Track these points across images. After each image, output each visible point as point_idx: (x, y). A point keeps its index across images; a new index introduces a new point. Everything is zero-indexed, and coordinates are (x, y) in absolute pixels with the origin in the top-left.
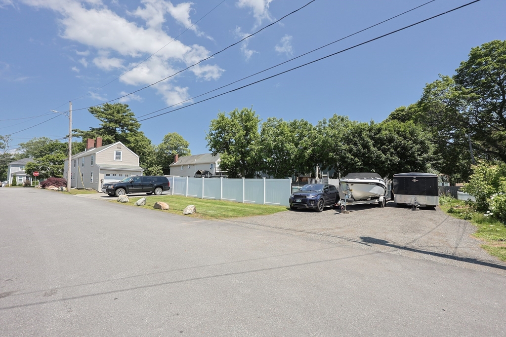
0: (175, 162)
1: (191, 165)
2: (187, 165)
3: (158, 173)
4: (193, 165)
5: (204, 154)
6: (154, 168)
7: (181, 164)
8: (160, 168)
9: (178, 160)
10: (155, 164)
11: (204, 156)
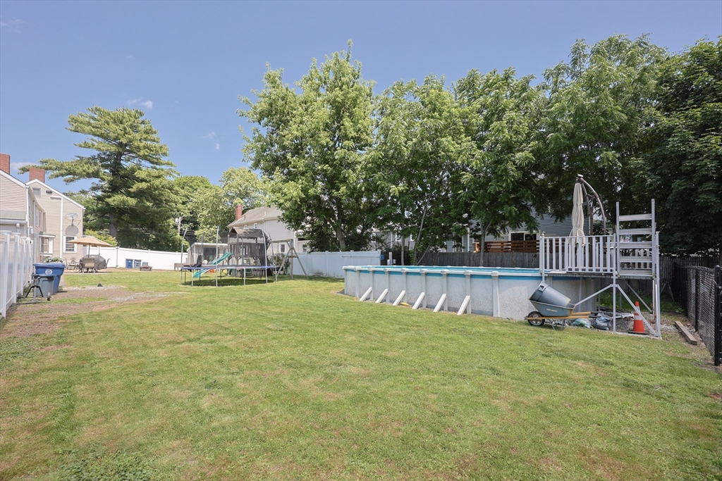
0: (237, 220)
2: (253, 224)
7: (244, 222)
9: (244, 215)
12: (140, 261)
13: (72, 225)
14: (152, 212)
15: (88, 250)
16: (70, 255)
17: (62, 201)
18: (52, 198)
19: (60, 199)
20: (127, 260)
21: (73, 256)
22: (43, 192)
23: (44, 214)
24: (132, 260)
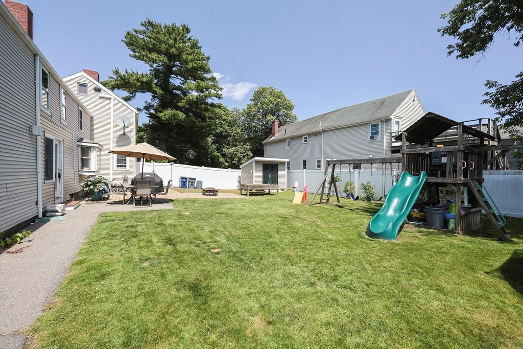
0: (274, 135)
1: (310, 135)
2: (300, 137)
3: (244, 157)
4: (316, 134)
5: (339, 110)
6: (239, 147)
7: (285, 136)
8: (248, 147)
9: (279, 131)
10: (240, 142)
11: (339, 112)
12: (195, 179)
13: (124, 134)
14: (199, 127)
15: (141, 167)
16: (122, 172)
17: (112, 102)
18: (101, 98)
19: (110, 99)
20: (182, 178)
21: (125, 174)
22: (90, 89)
23: (92, 118)
24: (186, 179)
